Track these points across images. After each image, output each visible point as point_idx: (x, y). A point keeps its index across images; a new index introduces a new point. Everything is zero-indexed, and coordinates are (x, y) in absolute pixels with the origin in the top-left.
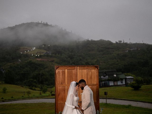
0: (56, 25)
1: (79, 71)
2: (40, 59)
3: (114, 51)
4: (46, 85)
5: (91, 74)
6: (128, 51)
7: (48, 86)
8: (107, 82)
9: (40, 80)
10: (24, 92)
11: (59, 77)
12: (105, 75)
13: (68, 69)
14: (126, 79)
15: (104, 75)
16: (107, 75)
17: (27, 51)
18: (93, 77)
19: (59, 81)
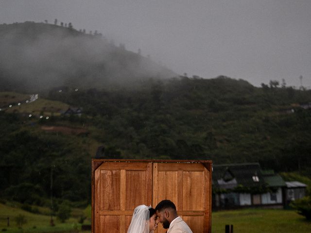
0: (96, 31)
1: (158, 176)
2: (52, 128)
3: (255, 111)
4: (67, 201)
5: (191, 184)
6: (295, 111)
7: (72, 203)
8: (234, 195)
9: (51, 186)
10: (8, 218)
11: (102, 190)
12: (228, 176)
13: (127, 168)
14: (285, 189)
15: (226, 177)
16: (233, 176)
17: (14, 104)
18: (195, 193)
19: (102, 201)
